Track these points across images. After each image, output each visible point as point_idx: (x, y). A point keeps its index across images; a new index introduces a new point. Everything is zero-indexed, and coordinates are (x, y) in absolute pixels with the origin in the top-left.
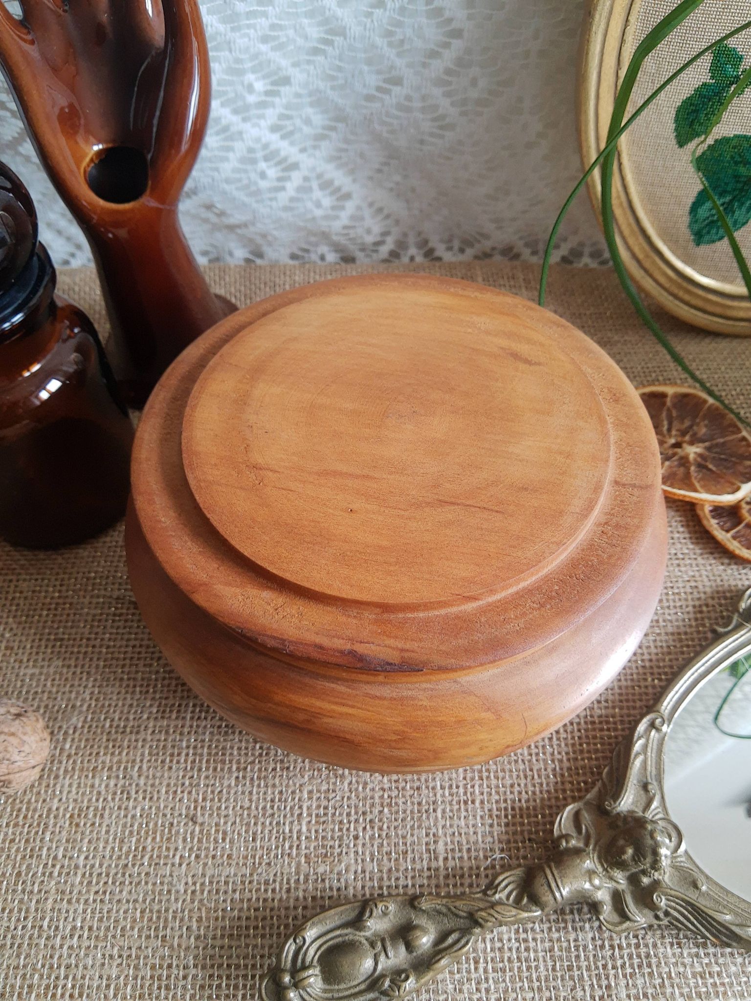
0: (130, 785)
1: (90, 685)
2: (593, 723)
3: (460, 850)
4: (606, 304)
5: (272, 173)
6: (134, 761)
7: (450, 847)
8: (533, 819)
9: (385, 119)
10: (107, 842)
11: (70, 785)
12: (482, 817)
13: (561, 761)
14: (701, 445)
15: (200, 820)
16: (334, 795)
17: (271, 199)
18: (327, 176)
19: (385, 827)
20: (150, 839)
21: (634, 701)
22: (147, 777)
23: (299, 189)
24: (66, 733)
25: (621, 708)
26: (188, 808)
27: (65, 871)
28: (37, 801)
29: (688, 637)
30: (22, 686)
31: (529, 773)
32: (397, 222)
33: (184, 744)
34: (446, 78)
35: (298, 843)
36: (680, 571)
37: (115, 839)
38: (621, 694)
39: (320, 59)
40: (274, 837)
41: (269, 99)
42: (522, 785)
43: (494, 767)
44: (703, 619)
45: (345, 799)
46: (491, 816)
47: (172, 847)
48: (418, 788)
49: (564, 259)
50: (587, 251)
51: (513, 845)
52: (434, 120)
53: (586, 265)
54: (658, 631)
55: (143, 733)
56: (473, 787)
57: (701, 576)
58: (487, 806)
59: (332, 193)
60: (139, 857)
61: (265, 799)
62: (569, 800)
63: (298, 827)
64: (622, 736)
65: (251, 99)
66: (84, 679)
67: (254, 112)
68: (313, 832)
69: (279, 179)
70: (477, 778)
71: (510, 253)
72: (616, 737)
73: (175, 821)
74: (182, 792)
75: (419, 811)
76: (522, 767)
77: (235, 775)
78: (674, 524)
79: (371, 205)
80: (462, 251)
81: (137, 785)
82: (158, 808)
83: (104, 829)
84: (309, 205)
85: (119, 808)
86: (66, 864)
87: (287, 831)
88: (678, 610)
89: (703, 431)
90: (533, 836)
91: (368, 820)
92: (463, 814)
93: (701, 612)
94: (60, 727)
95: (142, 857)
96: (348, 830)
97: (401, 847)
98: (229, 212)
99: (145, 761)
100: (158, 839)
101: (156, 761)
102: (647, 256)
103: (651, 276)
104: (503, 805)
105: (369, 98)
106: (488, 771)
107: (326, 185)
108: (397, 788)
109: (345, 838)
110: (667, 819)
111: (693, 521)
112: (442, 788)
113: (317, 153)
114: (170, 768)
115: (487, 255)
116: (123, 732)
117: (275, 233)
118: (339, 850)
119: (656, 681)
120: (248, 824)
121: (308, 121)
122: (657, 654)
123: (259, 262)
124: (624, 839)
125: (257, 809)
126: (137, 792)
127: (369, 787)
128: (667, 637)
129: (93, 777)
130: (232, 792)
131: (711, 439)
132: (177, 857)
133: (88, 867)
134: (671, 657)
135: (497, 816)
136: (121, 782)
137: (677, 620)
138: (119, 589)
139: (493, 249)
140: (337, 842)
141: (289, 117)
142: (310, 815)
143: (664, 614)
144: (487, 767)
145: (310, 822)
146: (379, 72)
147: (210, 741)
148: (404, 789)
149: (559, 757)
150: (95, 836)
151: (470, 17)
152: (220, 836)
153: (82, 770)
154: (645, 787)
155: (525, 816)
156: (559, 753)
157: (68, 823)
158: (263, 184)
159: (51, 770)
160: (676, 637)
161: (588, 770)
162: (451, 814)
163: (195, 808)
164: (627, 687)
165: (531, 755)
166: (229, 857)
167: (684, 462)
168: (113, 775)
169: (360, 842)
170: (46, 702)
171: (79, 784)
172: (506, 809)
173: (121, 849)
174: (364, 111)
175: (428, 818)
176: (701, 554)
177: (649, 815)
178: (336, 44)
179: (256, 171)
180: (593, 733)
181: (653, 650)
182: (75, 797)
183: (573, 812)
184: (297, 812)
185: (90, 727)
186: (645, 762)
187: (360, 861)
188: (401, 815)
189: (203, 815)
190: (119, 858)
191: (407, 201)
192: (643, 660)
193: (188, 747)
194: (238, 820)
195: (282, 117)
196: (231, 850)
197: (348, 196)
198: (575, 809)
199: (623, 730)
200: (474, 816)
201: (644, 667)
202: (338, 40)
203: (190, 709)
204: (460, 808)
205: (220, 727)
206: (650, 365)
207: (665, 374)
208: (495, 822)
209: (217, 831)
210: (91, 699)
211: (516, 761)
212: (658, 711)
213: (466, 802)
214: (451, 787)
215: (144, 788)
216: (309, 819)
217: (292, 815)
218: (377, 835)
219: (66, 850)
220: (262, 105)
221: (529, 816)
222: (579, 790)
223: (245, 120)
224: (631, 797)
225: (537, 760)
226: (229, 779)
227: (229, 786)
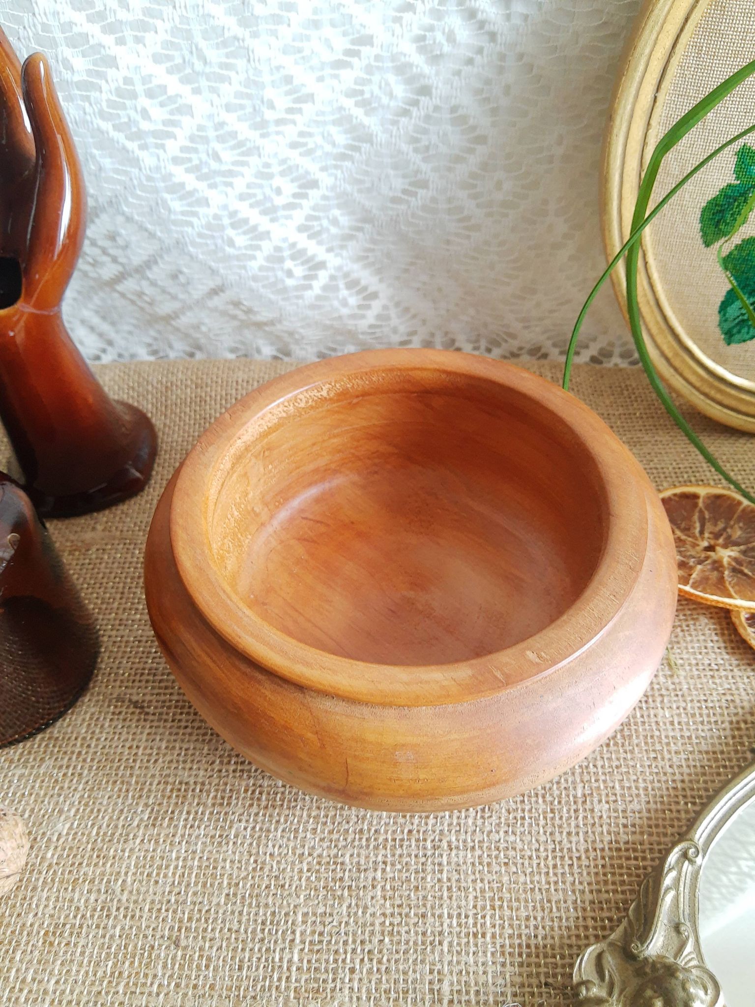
0: (112, 900)
1: (81, 787)
2: (619, 850)
3: (468, 993)
4: (635, 404)
5: (299, 271)
6: (119, 873)
7: (456, 988)
8: (550, 960)
9: (410, 220)
10: (81, 965)
11: (48, 899)
12: (493, 954)
13: (583, 892)
14: (735, 548)
15: (183, 943)
16: (330, 919)
17: (298, 297)
18: (355, 275)
19: (385, 959)
20: (127, 964)
21: (664, 827)
22: (131, 892)
23: (325, 288)
24: (49, 839)
25: (650, 834)
26: (172, 929)
27: (33, 996)
28: (11, 916)
29: (725, 756)
30: (8, 788)
31: (547, 905)
32: (424, 322)
33: (174, 855)
34: (471, 181)
35: (288, 974)
36: (714, 683)
37: (90, 962)
38: (649, 819)
39: (348, 164)
40: (262, 966)
41: (297, 201)
42: (539, 919)
43: (508, 895)
44: (741, 737)
45: (343, 925)
46: (503, 953)
47: (151, 973)
48: (424, 916)
49: (594, 360)
50: (617, 351)
51: (527, 989)
52: (460, 220)
53: (616, 365)
54: (691, 749)
55: (131, 842)
56: (484, 917)
57: (737, 689)
58: (499, 941)
59: (359, 292)
60: (114, 984)
61: (256, 921)
62: (592, 939)
63: (290, 956)
64: (652, 867)
65: (279, 201)
66: (75, 781)
67: (281, 213)
68: (305, 961)
69: (306, 277)
70: (488, 907)
71: (538, 353)
72: (645, 868)
73: (157, 944)
74: (167, 910)
75: (423, 943)
76: (538, 897)
77: (226, 891)
78: (707, 632)
79: (397, 305)
80: (489, 350)
81: (119, 901)
82: (139, 928)
83: (79, 950)
84: (336, 303)
85: (98, 927)
86: (35, 989)
87: (277, 959)
88: (713, 726)
89: (737, 533)
90: (550, 980)
91: (366, 951)
92: (472, 949)
93: (739, 729)
94: (44, 834)
95: (118, 984)
96: (344, 961)
97: (401, 985)
98: (256, 309)
99: (130, 874)
100: (136, 964)
101: (142, 873)
102: (676, 355)
103: (681, 375)
104: (517, 942)
105: (395, 200)
106: (501, 899)
107: (352, 284)
108: (400, 914)
109: (340, 971)
110: (701, 967)
111: (728, 629)
112: (450, 916)
113: (344, 253)
114: (157, 882)
115: (514, 355)
116: (110, 841)
117: (302, 331)
118: (333, 985)
119: (689, 805)
120: (235, 950)
121: (335, 222)
122: (690, 775)
123: (286, 359)
124: (652, 988)
125: (246, 932)
126: (118, 909)
127: (369, 911)
128: (701, 756)
129: (73, 890)
130: (221, 911)
131: (747, 542)
132: (155, 986)
133: (58, 993)
134: (705, 778)
135: (510, 954)
136: (102, 897)
137: (712, 737)
138: (120, 687)
139: (521, 349)
140: (331, 976)
141: (317, 218)
142: (303, 942)
143: (697, 730)
144: (500, 895)
145: (302, 950)
146: (404, 176)
147: (203, 852)
148: (407, 915)
149: (581, 887)
150: (69, 957)
151: (494, 124)
152: (204, 962)
153: (61, 882)
154: (677, 928)
155: (541, 955)
156: (581, 883)
157: (41, 941)
158: (290, 282)
159: (29, 880)
160: (711, 756)
161: (613, 905)
162: (459, 949)
163: (180, 930)
164: (656, 810)
165: (549, 883)
166: (212, 987)
167: (717, 566)
168: (95, 889)
169: (356, 977)
170: (33, 806)
171: (58, 897)
172: (520, 945)
173: (95, 975)
174: (391, 213)
175: (433, 952)
176: (738, 665)
177: (681, 962)
178: (363, 150)
179: (282, 269)
180: (619, 862)
181: (686, 770)
182: (52, 912)
183: (595, 954)
184: (289, 937)
185: (76, 833)
186: (676, 898)
187: (355, 999)
188: (403, 947)
189: (187, 937)
190: (93, 984)
191: (434, 301)
192: (674, 781)
193: (178, 858)
194: (224, 945)
195: (309, 218)
196: (215, 980)
197: (374, 296)
198: (598, 951)
199: (653, 860)
200: (484, 952)
201: (675, 789)
202: (365, 147)
203: (184, 816)
204: (468, 942)
205: (213, 837)
206: (681, 466)
207: (697, 475)
208: (508, 961)
209: (201, 956)
210: (80, 803)
211: (532, 890)
212: (691, 840)
213: (475, 935)
214: (459, 915)
215: (126, 905)
216: (302, 946)
217: (284, 941)
218: (375, 969)
219: (36, 972)
220: (290, 206)
221: (546, 956)
222: (603, 928)
223: (273, 220)
224: (661, 939)
225: (556, 890)
226: (218, 896)
227: (218, 904)
